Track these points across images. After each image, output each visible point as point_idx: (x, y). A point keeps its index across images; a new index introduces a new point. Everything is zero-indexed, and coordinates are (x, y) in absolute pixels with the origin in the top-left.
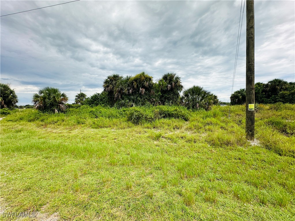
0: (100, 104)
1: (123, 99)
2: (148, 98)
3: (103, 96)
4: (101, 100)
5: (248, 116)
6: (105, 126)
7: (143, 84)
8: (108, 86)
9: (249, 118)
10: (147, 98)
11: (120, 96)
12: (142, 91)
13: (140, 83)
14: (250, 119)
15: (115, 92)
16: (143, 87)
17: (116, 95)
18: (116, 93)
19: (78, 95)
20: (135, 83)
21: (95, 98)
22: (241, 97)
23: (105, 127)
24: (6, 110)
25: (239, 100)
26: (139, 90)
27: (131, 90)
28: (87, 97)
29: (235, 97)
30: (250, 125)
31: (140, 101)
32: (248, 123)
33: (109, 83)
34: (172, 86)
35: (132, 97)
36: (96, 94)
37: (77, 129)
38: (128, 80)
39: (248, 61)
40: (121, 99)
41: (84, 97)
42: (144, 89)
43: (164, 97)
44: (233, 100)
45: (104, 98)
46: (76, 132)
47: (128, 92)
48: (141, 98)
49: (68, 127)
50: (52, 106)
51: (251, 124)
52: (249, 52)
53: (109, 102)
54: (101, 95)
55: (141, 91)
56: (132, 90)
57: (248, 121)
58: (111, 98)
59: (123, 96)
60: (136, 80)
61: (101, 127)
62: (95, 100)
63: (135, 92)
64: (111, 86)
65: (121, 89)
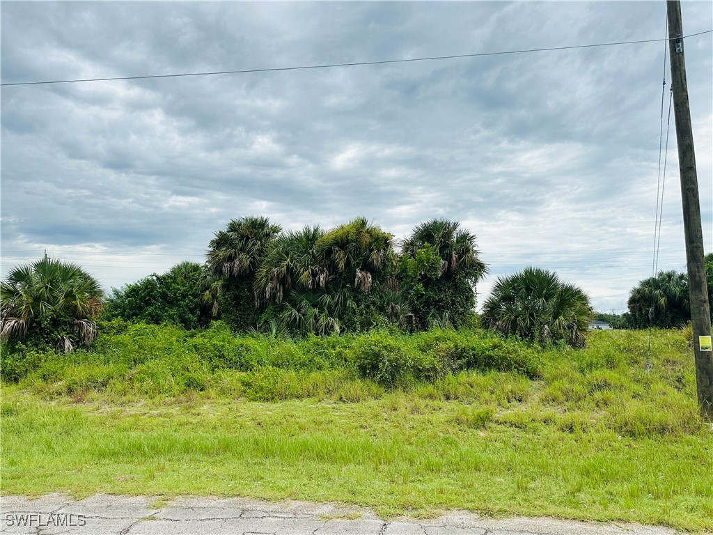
1: (292, 304)
5: (701, 365)
7: (367, 257)
8: (231, 258)
9: (704, 369)
10: (374, 303)
11: (280, 294)
12: (363, 281)
13: (358, 256)
14: (705, 372)
15: (264, 280)
16: (367, 267)
18: (267, 284)
20: (341, 254)
22: (662, 301)
25: (658, 310)
26: (354, 277)
27: (323, 276)
29: (646, 301)
30: (706, 386)
31: (354, 313)
32: (701, 381)
34: (450, 263)
35: (327, 299)
38: (310, 239)
39: (690, 238)
40: (287, 304)
42: (369, 275)
44: (640, 309)
47: (313, 281)
50: (54, 325)
51: (708, 383)
52: (689, 218)
55: (360, 278)
56: (327, 277)
57: (702, 376)
59: (293, 293)
60: (342, 242)
64: (243, 256)
65: (289, 269)
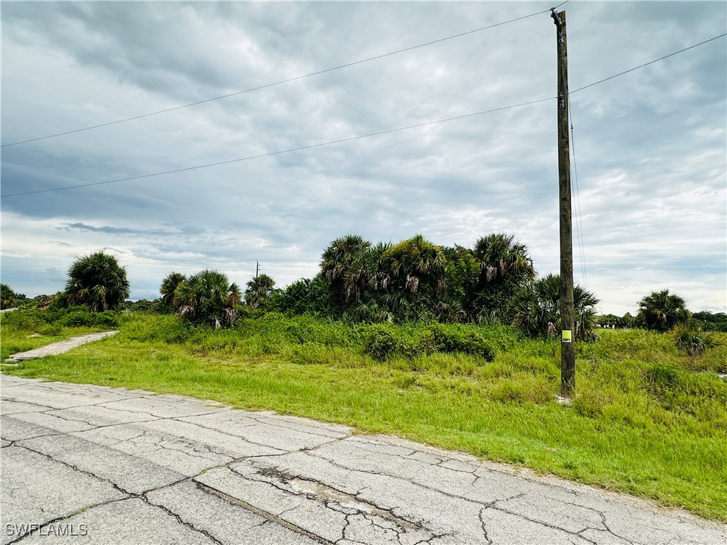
0: (311, 309)
1: (365, 301)
2: (428, 301)
3: (319, 288)
4: (313, 298)
6: (318, 360)
7: (415, 266)
8: (331, 267)
10: (425, 302)
11: (358, 294)
12: (411, 284)
13: (408, 263)
14: (564, 358)
15: (347, 283)
16: (416, 273)
17: (349, 290)
18: (348, 286)
19: (253, 281)
20: (395, 263)
21: (298, 292)
23: (318, 362)
24: (110, 316)
26: (406, 281)
27: (385, 280)
28: (275, 287)
30: (564, 369)
31: (405, 309)
33: (335, 258)
34: (498, 270)
35: (388, 297)
36: (300, 281)
37: (265, 362)
38: (380, 253)
40: (360, 301)
41: (268, 286)
42: (416, 279)
43: (477, 300)
45: (320, 294)
46: (263, 366)
47: (379, 284)
48: (410, 300)
49: (246, 357)
50: (210, 311)
53: (331, 306)
54: (312, 284)
55: (409, 282)
56: (387, 281)
57: (563, 361)
58: (338, 296)
59: (366, 294)
60: (398, 255)
61: (310, 362)
62: (298, 298)
63: (396, 286)
64: (339, 266)
65: (363, 276)
